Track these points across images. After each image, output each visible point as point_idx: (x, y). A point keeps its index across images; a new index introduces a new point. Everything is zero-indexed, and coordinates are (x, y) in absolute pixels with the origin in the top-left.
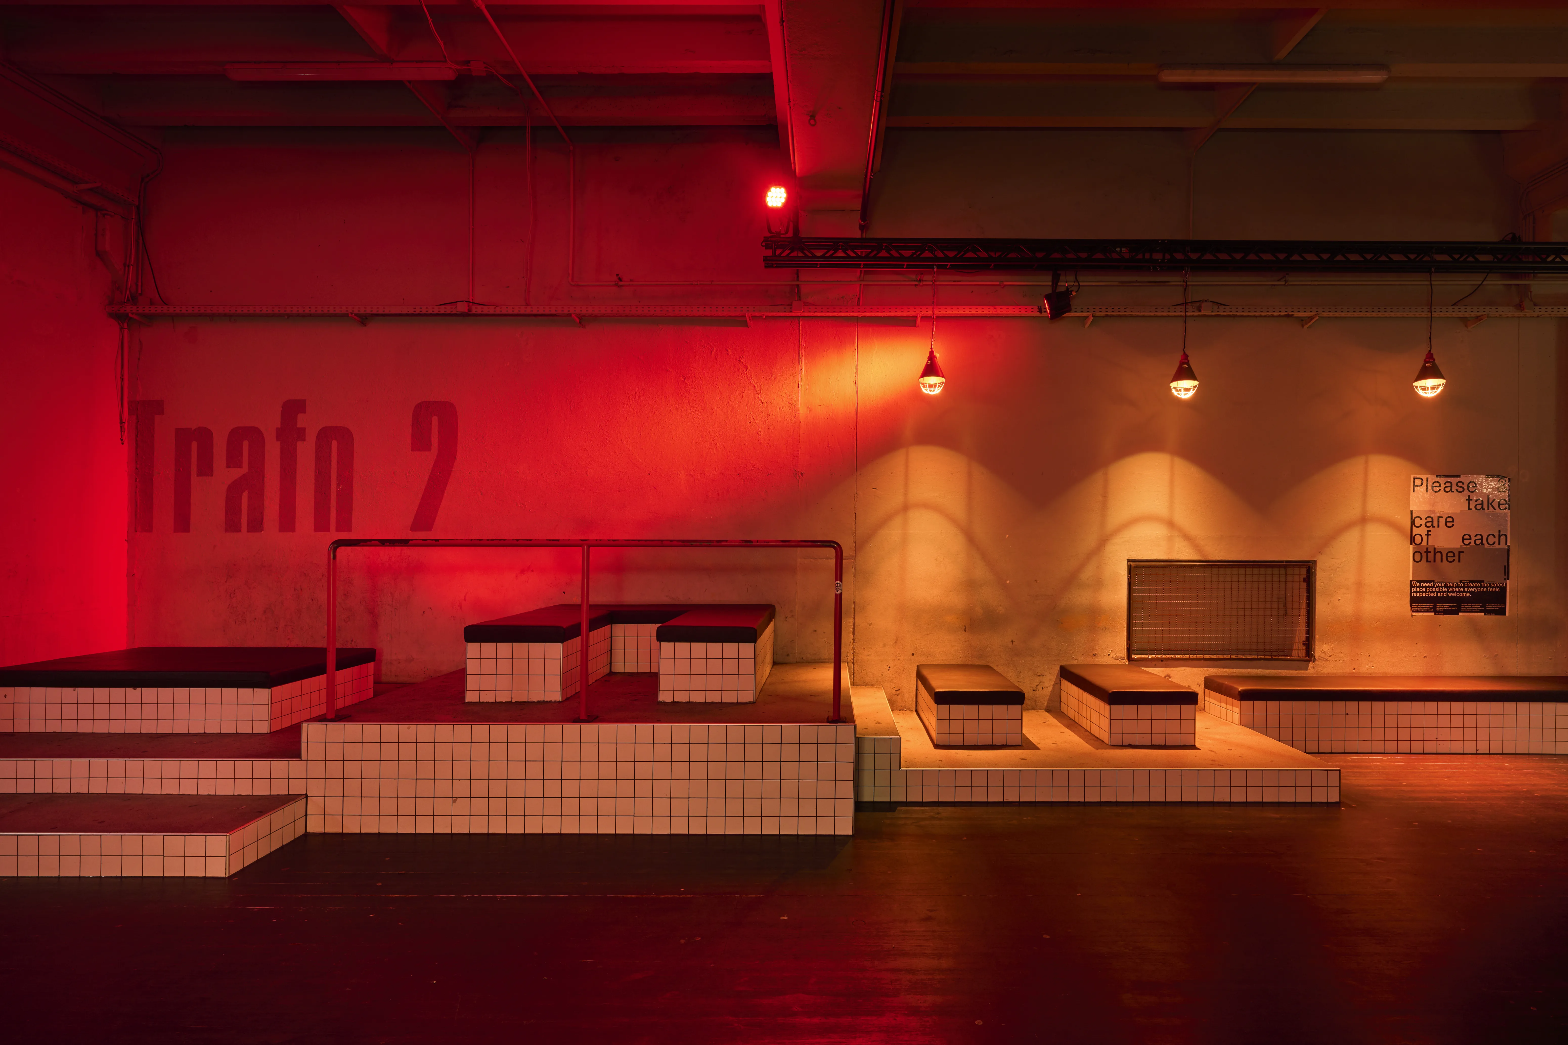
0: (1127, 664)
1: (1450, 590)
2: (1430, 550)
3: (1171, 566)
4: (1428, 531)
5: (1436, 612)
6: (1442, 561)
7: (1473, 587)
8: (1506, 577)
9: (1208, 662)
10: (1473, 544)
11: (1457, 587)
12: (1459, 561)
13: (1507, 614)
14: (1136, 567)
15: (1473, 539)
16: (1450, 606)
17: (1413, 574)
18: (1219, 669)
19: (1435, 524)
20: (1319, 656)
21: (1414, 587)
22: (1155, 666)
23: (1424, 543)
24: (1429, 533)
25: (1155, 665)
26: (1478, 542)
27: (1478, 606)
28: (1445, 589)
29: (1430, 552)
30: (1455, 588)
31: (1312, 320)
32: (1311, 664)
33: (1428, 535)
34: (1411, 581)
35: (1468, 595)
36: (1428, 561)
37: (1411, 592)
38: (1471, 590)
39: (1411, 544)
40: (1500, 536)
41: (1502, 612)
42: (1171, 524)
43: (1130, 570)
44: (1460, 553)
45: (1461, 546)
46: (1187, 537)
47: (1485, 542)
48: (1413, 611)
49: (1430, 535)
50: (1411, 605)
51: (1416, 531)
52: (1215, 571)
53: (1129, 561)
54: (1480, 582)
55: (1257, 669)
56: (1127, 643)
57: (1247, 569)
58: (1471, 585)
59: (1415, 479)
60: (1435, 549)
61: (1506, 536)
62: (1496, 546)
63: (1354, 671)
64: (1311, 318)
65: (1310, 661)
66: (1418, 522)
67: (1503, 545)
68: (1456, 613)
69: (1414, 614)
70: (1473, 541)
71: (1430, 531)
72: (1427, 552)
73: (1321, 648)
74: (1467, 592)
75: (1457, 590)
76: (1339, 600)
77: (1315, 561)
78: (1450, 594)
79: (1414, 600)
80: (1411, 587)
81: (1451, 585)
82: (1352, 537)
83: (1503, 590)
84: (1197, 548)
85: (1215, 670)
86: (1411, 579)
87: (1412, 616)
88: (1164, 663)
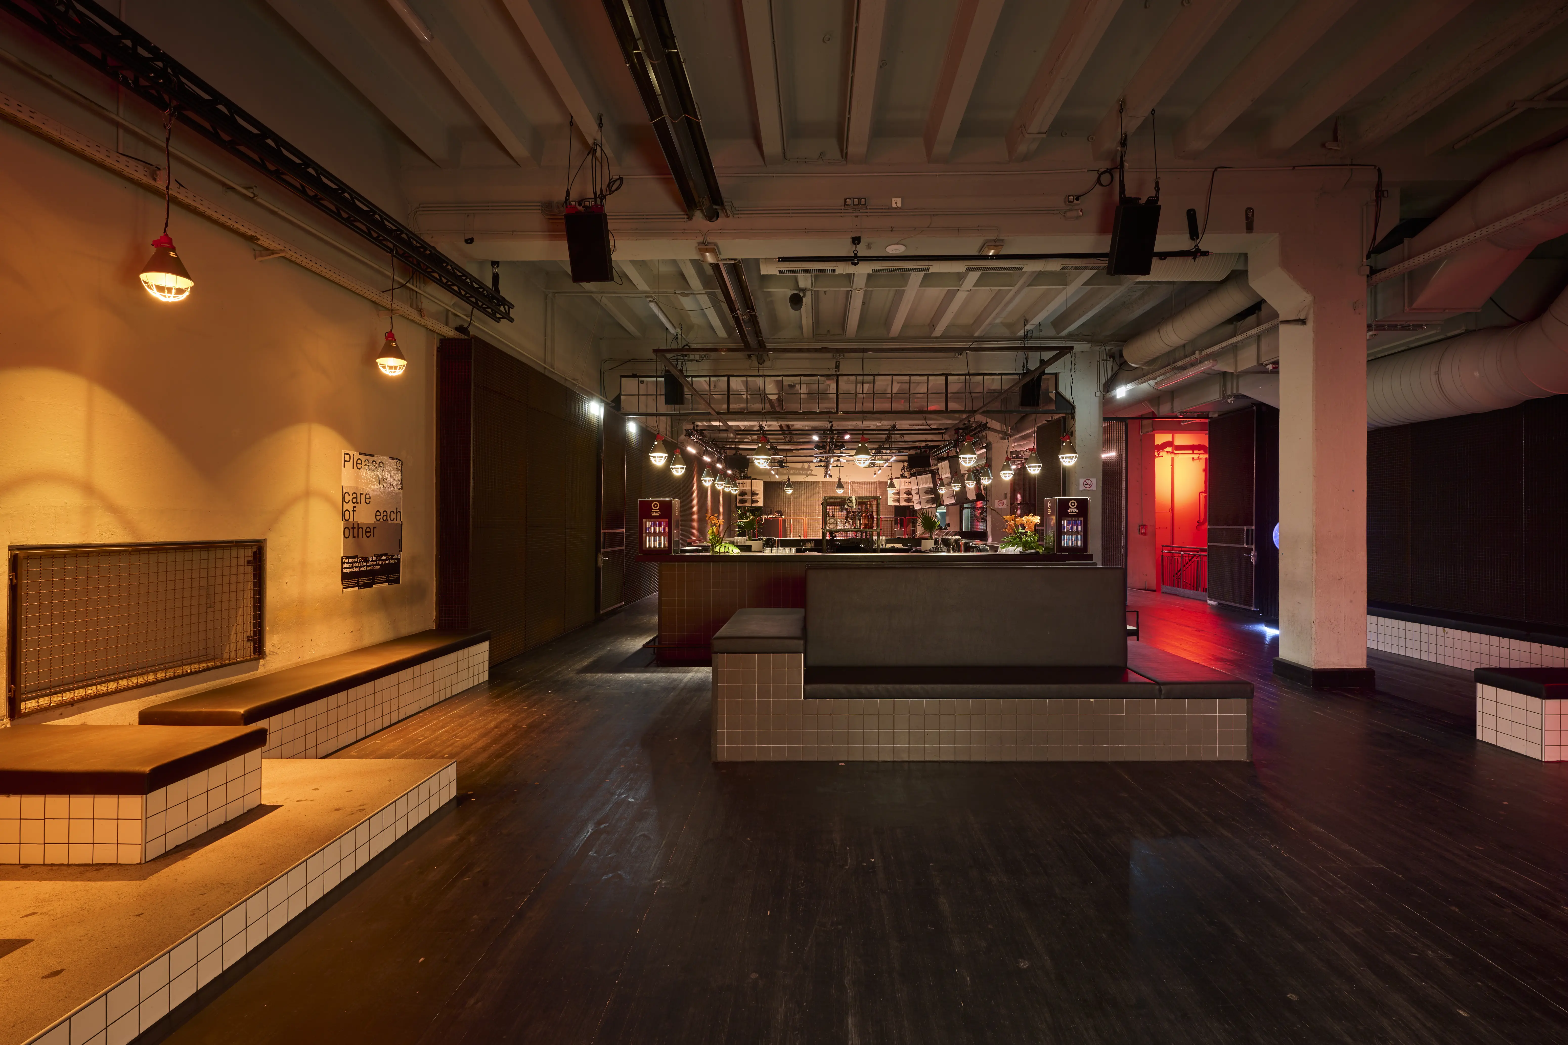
0: (9, 726)
1: (368, 564)
2: (356, 526)
3: (88, 553)
4: (354, 507)
5: (359, 587)
6: (363, 537)
7: (381, 560)
8: (400, 549)
9: (144, 689)
10: (381, 520)
11: (372, 561)
12: (374, 537)
13: (401, 583)
14: (28, 557)
15: (382, 515)
16: (368, 580)
17: (344, 550)
18: (159, 695)
19: (359, 501)
20: (270, 651)
21: (344, 563)
22: (61, 716)
23: (351, 519)
24: (355, 509)
25: (61, 714)
26: (385, 518)
27: (384, 577)
28: (365, 564)
29: (355, 528)
30: (371, 562)
31: (273, 254)
32: (262, 662)
33: (354, 511)
34: (342, 557)
35: (379, 567)
36: (354, 537)
37: (342, 569)
38: (381, 562)
39: (342, 520)
40: (397, 513)
41: (397, 581)
42: (88, 488)
43: (14, 563)
44: (374, 528)
45: (375, 522)
46: (113, 509)
47: (388, 518)
48: (344, 588)
49: (355, 511)
50: (342, 582)
51: (346, 506)
52: (153, 557)
53: (11, 548)
54: (386, 555)
55: (206, 682)
56: (9, 690)
57: (186, 553)
58: (381, 558)
59: (345, 454)
60: (358, 524)
61: (400, 512)
62: (395, 522)
63: (299, 660)
64: (273, 252)
65: (260, 659)
66: (347, 498)
67: (399, 522)
68: (368, 585)
69: (345, 590)
70: (381, 517)
71: (355, 507)
72: (353, 528)
73: (271, 642)
74: (378, 565)
75: (372, 563)
76: (287, 583)
77: (265, 540)
78: (368, 568)
79: (345, 577)
80: (343, 563)
81: (368, 559)
82: (297, 511)
83: (399, 560)
84: (128, 525)
85: (153, 698)
86: (342, 556)
87: (343, 592)
88: (76, 707)
